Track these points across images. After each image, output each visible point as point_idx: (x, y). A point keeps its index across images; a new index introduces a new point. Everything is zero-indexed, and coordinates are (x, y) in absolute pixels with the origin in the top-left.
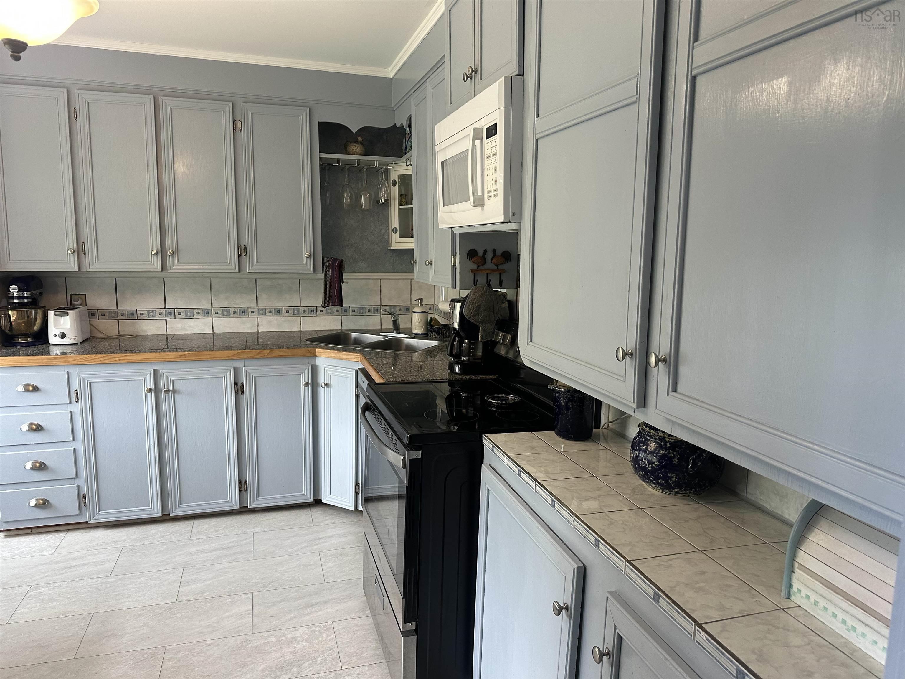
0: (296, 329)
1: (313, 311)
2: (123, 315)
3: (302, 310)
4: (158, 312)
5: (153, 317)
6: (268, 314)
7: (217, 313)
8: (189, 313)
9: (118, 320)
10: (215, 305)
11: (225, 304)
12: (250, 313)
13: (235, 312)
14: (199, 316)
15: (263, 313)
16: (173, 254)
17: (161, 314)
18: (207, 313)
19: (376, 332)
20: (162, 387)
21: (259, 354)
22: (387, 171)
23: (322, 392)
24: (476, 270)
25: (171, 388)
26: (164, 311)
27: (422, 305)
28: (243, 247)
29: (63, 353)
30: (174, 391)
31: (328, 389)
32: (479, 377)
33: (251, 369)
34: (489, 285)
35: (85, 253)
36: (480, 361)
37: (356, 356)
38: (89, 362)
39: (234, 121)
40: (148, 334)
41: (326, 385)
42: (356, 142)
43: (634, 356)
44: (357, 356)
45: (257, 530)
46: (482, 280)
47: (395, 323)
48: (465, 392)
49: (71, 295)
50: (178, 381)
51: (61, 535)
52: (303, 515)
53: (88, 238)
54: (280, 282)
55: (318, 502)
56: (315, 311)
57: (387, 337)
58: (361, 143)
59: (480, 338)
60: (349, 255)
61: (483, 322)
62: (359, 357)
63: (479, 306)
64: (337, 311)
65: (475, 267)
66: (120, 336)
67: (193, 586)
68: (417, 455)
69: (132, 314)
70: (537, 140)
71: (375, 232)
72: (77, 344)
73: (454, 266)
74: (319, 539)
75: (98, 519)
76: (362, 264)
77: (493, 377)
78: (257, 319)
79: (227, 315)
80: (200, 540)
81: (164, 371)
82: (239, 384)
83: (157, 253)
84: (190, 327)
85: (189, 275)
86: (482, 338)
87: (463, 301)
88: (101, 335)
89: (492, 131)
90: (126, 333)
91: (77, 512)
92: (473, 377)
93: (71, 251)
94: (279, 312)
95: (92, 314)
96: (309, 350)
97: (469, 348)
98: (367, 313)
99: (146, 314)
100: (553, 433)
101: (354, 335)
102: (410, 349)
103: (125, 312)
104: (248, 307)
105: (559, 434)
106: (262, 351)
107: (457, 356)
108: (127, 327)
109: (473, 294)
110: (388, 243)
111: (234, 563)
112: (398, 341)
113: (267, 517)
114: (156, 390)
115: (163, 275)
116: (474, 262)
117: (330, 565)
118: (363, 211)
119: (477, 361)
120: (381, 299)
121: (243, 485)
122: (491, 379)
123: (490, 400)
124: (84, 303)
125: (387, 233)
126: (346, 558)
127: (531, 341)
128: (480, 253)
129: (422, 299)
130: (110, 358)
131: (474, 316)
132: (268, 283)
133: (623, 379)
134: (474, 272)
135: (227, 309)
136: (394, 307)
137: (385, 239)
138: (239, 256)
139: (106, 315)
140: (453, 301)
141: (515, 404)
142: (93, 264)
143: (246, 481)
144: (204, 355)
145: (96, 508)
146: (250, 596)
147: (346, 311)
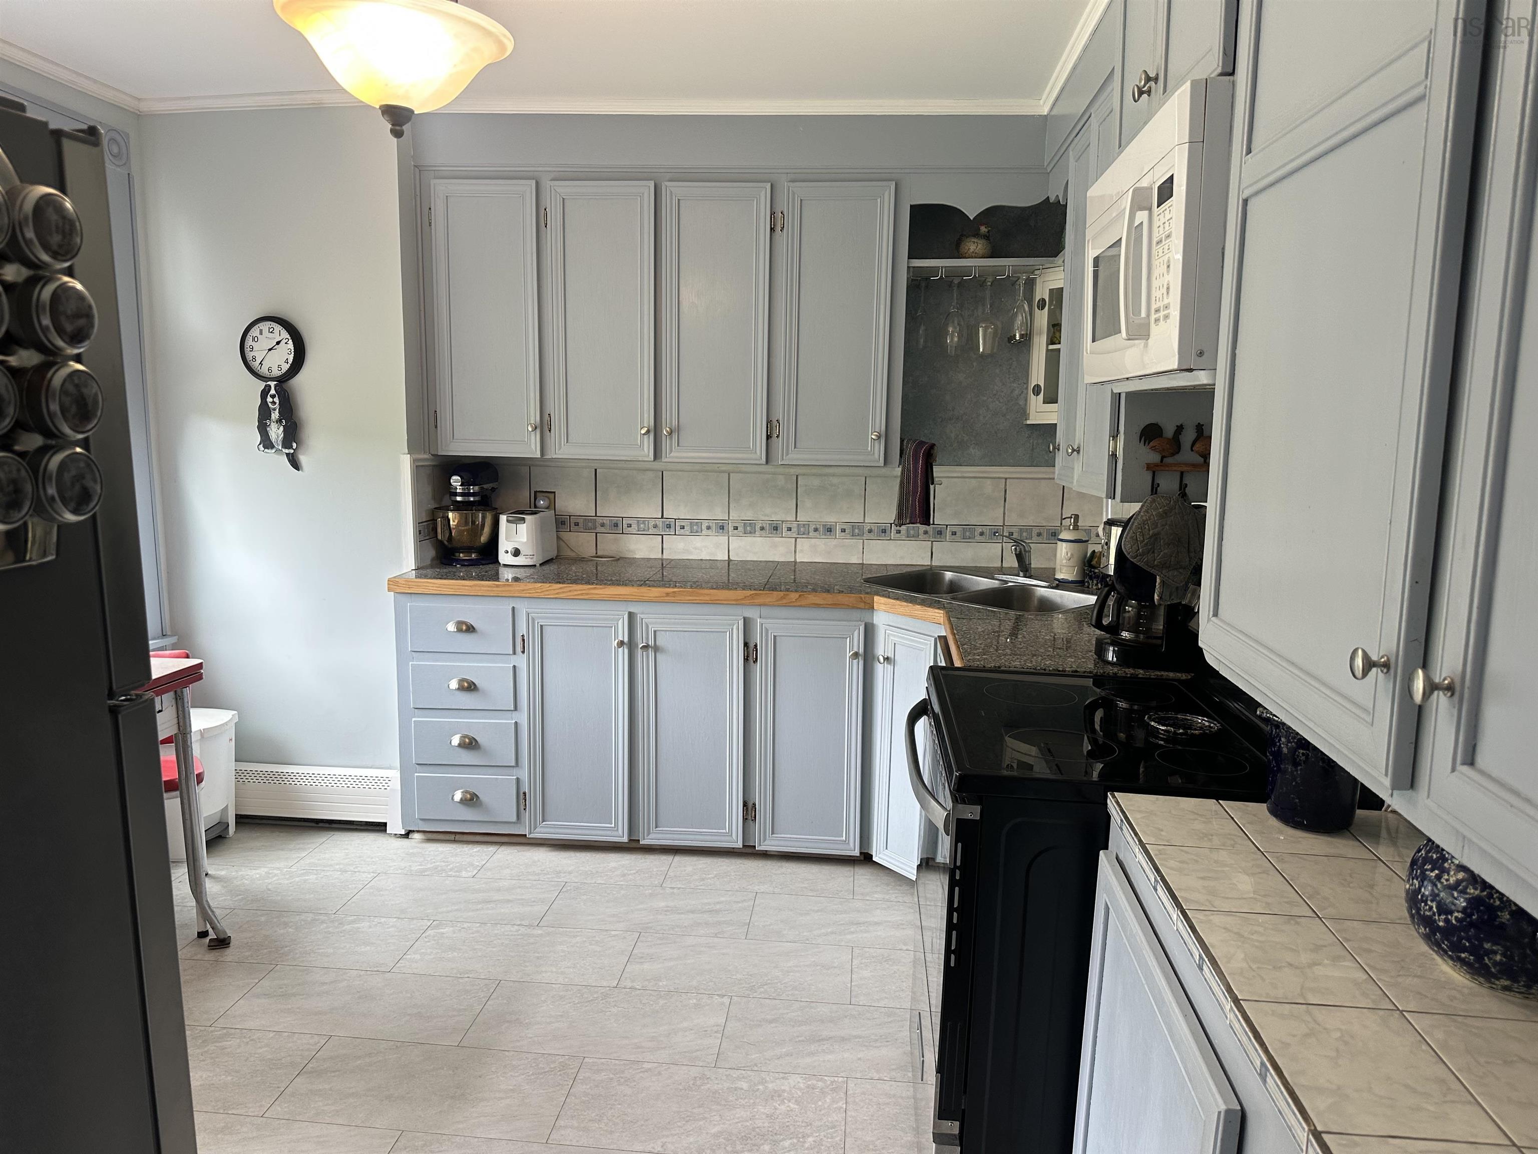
0: (855, 560)
1: (884, 531)
2: (603, 525)
3: (867, 528)
4: (652, 523)
5: (644, 530)
6: (812, 534)
7: (736, 528)
8: (695, 527)
9: (596, 533)
10: (734, 515)
11: (749, 515)
12: (785, 529)
13: (762, 529)
14: (709, 532)
15: (804, 530)
16: (671, 433)
17: (655, 526)
18: (722, 528)
19: (988, 573)
20: (639, 641)
21: (782, 598)
22: (1030, 284)
23: (881, 671)
24: (1156, 465)
25: (651, 642)
26: (660, 523)
27: (1076, 527)
28: (775, 423)
29: (516, 579)
30: (656, 649)
31: (889, 668)
32: (1154, 674)
33: (769, 623)
34: (1183, 495)
35: (550, 431)
36: (1159, 642)
37: (937, 615)
38: (542, 595)
39: (773, 214)
40: (637, 556)
41: (887, 659)
42: (977, 235)
43: (1392, 671)
44: (939, 615)
45: (763, 888)
46: (1168, 483)
47: (1021, 557)
48: (1126, 699)
49: (536, 492)
50: (663, 632)
51: (491, 849)
52: (841, 876)
53: (555, 407)
54: (835, 480)
55: (866, 859)
56: (888, 531)
57: (1006, 582)
58: (986, 237)
59: (1156, 597)
60: (953, 435)
61: (1164, 566)
62: (942, 615)
63: (1156, 536)
64: (926, 532)
65: (1154, 458)
66: (597, 557)
67: (646, 966)
68: (973, 812)
69: (616, 525)
70: (1246, 202)
71: (1003, 394)
72: (535, 566)
73: (1114, 456)
74: (858, 924)
75: (540, 833)
76: (975, 452)
77: (1184, 676)
78: (796, 541)
79: (750, 533)
80: (675, 891)
81: (642, 616)
82: (752, 645)
83: (648, 432)
84: (696, 548)
85: (697, 467)
86: (1161, 598)
87: (1125, 524)
88: (573, 554)
89: (1166, 191)
90: (606, 553)
91: (514, 819)
92: (1141, 672)
93: (532, 426)
94: (830, 530)
95: (562, 522)
96: (861, 598)
97: (1139, 616)
98: (978, 538)
99: (634, 526)
100: (1262, 808)
101: (949, 575)
102: (1047, 607)
103: (606, 521)
104: (783, 521)
105: (1274, 812)
106: (787, 595)
107: (1113, 630)
108: (609, 545)
109: (1147, 511)
110: (1024, 413)
111: (716, 940)
112: (1025, 592)
113: (783, 870)
114: (631, 645)
115: (657, 465)
116: (1153, 448)
117: (866, 973)
118: (982, 356)
119: (1154, 641)
120: (1004, 514)
121: (749, 810)
122: (1179, 681)
123: (1153, 723)
124: (551, 506)
125: (1023, 395)
126: (895, 967)
127: (1216, 614)
128: (1169, 431)
129: (1077, 517)
130: (570, 591)
131: (1142, 555)
132: (816, 482)
133: (1369, 719)
134: (1153, 469)
135: (750, 523)
136: (1028, 529)
137: (1020, 405)
138: (768, 437)
139: (581, 525)
140: (1110, 523)
141: (1206, 736)
142: (560, 448)
143: (754, 804)
144: (702, 594)
145: (539, 817)
146: (726, 1000)
147: (940, 533)
